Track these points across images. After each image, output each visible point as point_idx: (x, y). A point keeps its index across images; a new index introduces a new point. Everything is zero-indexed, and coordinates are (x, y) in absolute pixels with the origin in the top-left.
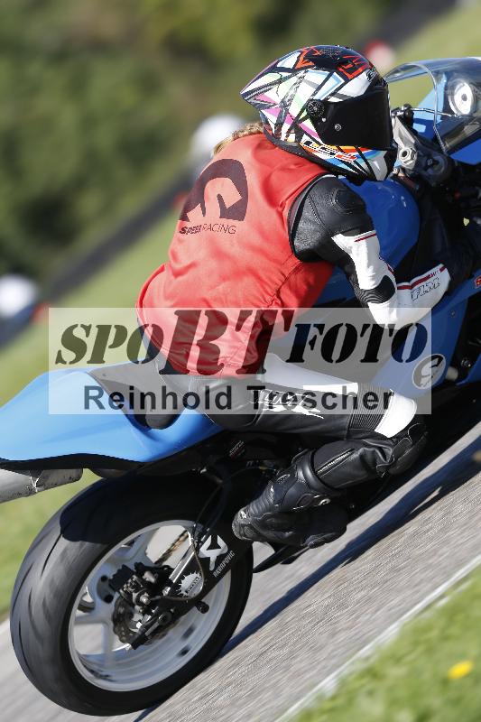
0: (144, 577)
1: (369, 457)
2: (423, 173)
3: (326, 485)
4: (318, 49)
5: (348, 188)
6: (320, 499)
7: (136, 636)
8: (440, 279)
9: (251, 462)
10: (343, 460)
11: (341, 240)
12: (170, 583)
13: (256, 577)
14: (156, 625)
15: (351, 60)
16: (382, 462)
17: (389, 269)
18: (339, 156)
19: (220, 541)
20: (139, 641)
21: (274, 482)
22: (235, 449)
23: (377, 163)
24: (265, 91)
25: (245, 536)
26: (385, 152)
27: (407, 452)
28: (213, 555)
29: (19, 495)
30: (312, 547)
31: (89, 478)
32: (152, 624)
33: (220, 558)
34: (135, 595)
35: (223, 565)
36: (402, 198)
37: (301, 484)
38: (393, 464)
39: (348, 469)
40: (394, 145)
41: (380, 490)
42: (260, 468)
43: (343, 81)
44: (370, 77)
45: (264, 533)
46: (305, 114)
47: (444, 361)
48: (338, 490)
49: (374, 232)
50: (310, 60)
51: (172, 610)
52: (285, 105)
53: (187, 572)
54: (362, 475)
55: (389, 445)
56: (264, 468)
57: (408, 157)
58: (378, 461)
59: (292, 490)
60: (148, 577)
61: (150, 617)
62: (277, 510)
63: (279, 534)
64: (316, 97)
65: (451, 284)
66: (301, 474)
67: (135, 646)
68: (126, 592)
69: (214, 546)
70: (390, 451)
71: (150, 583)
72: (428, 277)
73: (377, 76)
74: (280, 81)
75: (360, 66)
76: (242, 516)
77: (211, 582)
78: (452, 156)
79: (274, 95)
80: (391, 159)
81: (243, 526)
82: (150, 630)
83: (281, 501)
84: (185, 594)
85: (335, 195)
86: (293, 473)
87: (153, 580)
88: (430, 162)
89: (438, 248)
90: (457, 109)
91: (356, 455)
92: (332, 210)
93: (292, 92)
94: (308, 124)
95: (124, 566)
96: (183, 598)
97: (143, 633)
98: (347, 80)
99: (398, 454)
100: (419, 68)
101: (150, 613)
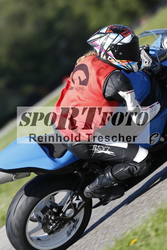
0: (53, 210)
1: (131, 169)
2: (152, 69)
3: (116, 179)
4: (114, 26)
5: (124, 75)
6: (114, 184)
7: (50, 231)
8: (157, 107)
9: (91, 170)
10: (122, 170)
11: (121, 93)
12: (62, 212)
13: (93, 210)
14: (57, 227)
15: (126, 30)
16: (136, 172)
17: (139, 103)
18: (121, 64)
19: (80, 198)
20: (51, 233)
21: (98, 177)
22: (85, 165)
23: (135, 66)
24: (95, 41)
25: (88, 196)
26: (138, 62)
27: (145, 168)
28: (77, 202)
29: (8, 181)
30: (112, 200)
31: (33, 175)
32: (56, 226)
33: (80, 204)
34: (49, 216)
35: (81, 206)
36: (145, 78)
37: (108, 178)
38: (139, 172)
39: (124, 174)
40: (141, 60)
41: (137, 180)
42: (94, 172)
43: (123, 38)
44: (132, 36)
45: (95, 195)
46: (109, 49)
47: (159, 135)
48: (121, 180)
49: (133, 90)
50: (111, 30)
51: (63, 222)
52: (102, 46)
53: (68, 208)
54: (129, 176)
55: (138, 165)
56: (96, 172)
57: (147, 63)
58: (134, 171)
59: (104, 180)
60: (54, 210)
61: (55, 224)
62: (99, 187)
63: (100, 195)
64: (113, 43)
65: (161, 108)
66: (107, 175)
67: (49, 234)
68: (46, 215)
69: (78, 199)
70: (138, 167)
71: (55, 212)
72: (153, 106)
73: (135, 36)
74: (101, 37)
75: (129, 32)
76: (87, 189)
77: (76, 212)
78: (162, 64)
79: (99, 42)
80: (140, 65)
81: (87, 192)
82: (55, 229)
83: (101, 184)
84: (67, 216)
85: (119, 77)
86: (105, 174)
87: (56, 211)
88: (154, 65)
89: (157, 96)
90: (164, 47)
91: (127, 169)
92: (118, 83)
93: (105, 41)
94: (110, 52)
95: (46, 206)
96: (67, 218)
97: (52, 230)
98: (124, 37)
99: (141, 168)
100: (151, 32)
101: (55, 223)
